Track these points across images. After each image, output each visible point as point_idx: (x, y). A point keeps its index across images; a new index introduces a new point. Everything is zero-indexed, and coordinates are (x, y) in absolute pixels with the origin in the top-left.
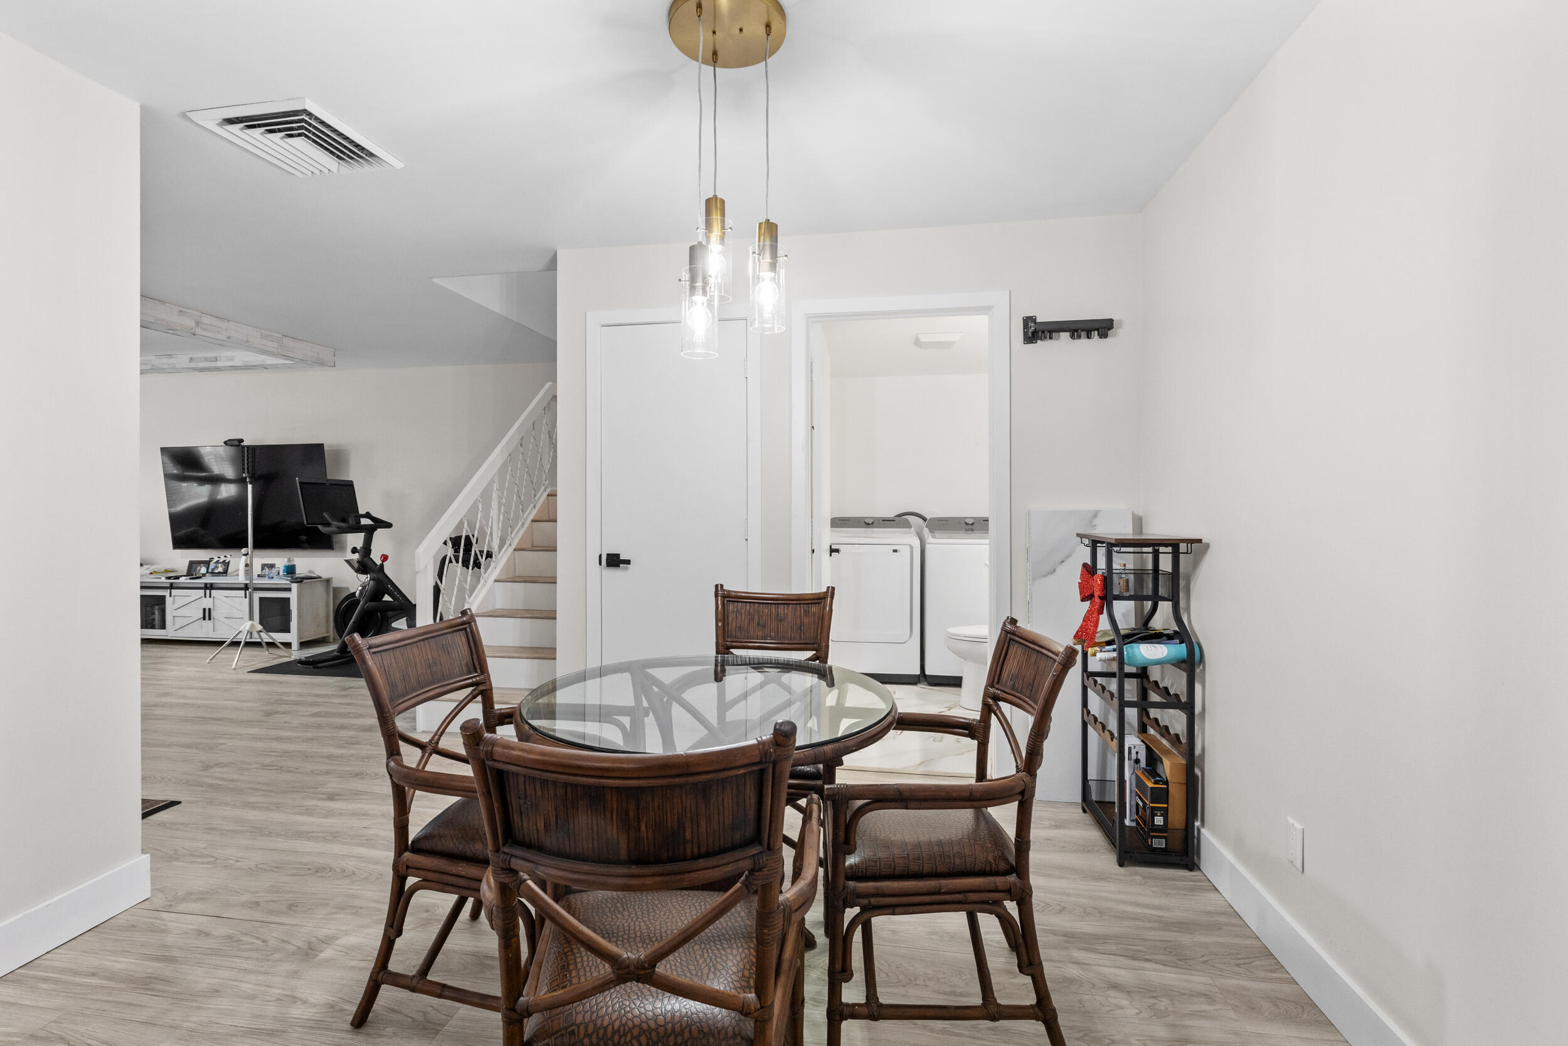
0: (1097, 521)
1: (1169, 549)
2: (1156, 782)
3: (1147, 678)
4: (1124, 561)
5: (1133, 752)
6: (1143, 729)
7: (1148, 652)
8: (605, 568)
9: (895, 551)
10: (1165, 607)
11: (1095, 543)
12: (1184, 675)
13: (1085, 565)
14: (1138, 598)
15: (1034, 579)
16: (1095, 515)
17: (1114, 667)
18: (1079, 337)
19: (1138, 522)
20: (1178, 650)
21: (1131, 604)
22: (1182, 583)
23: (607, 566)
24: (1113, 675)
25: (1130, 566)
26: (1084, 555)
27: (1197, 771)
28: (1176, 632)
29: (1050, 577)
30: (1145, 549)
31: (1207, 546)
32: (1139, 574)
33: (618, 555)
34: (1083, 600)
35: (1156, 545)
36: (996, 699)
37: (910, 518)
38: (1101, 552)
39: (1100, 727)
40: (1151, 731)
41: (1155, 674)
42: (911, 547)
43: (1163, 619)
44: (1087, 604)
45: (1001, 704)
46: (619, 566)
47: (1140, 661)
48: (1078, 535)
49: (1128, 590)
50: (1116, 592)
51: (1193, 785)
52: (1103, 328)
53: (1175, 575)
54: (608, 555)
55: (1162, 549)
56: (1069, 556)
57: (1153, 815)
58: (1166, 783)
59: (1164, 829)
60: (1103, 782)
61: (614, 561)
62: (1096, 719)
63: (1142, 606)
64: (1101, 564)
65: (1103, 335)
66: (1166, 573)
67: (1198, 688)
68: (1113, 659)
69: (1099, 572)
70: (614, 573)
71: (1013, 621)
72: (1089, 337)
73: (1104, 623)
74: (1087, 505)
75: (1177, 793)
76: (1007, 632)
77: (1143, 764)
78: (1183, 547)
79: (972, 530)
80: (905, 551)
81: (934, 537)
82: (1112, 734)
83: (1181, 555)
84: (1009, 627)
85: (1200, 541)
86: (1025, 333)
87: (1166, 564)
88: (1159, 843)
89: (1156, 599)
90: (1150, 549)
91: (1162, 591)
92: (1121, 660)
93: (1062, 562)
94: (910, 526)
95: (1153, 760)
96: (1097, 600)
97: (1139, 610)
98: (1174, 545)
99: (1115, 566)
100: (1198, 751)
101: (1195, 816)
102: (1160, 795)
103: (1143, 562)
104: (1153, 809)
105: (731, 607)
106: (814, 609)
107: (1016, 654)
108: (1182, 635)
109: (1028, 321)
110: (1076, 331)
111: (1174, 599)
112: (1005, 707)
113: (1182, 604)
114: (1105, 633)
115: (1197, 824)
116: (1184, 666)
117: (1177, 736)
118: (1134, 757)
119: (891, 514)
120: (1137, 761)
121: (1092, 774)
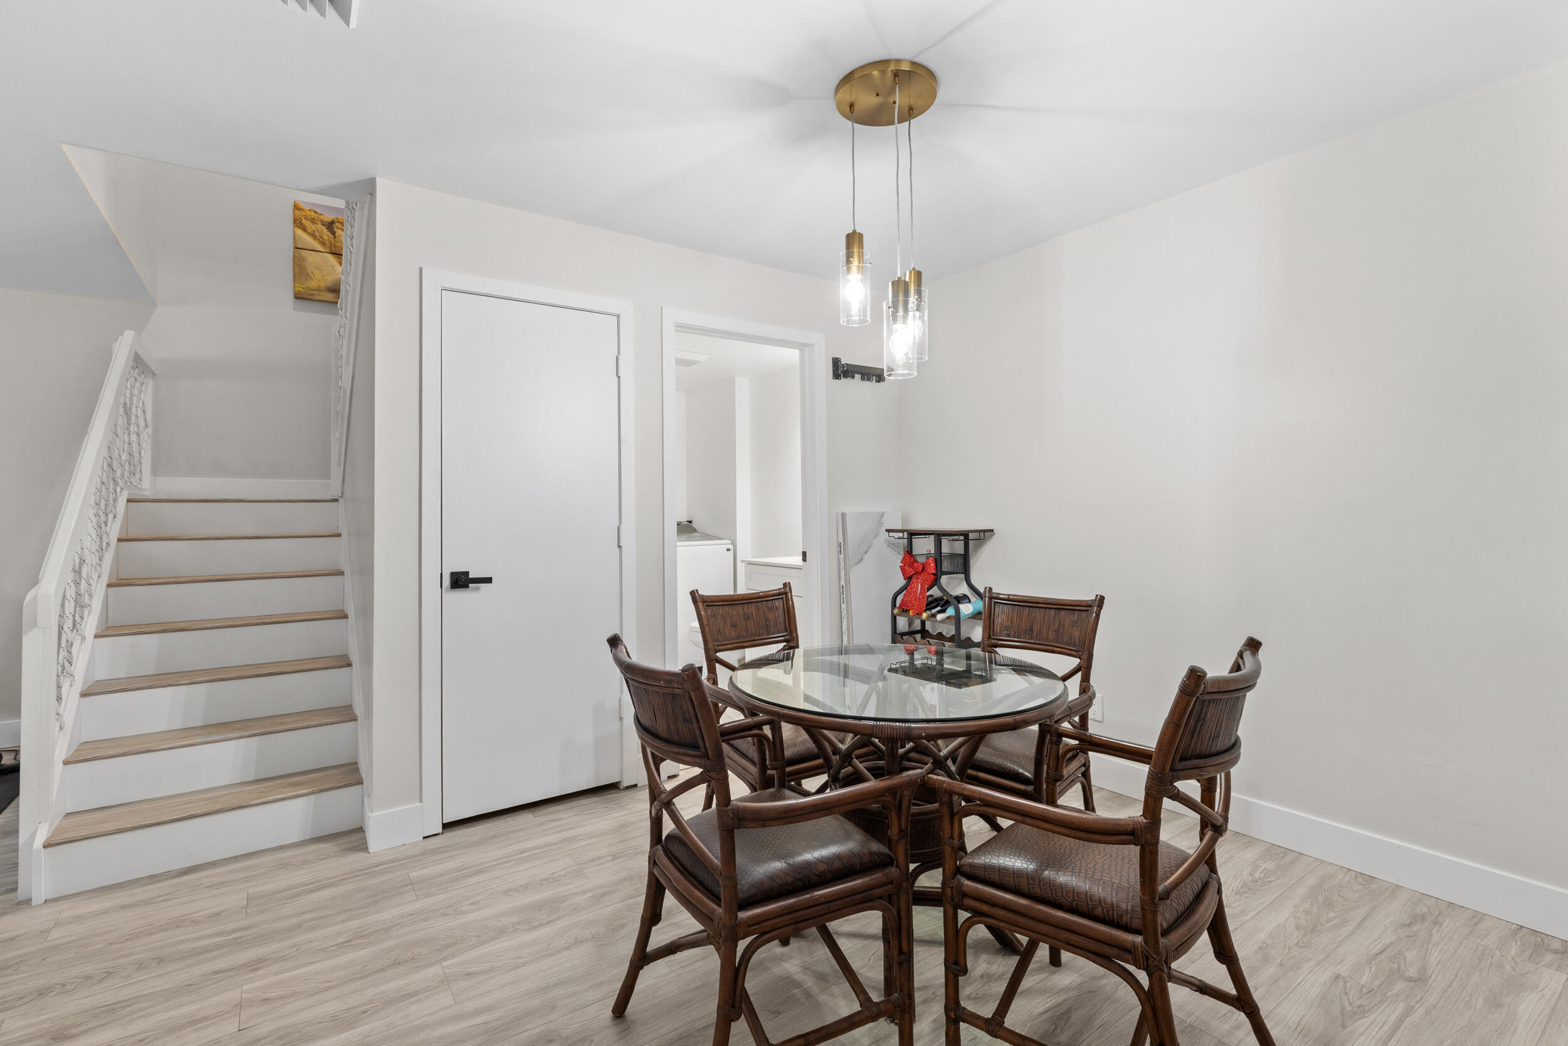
0: (883, 520)
1: (962, 537)
7: (965, 609)
8: (447, 590)
15: (850, 567)
16: (883, 515)
18: (869, 379)
23: (452, 588)
29: (861, 564)
33: (467, 573)
46: (468, 587)
48: (887, 530)
52: (878, 375)
54: (452, 574)
56: (870, 547)
61: (460, 581)
65: (878, 379)
70: (461, 595)
72: (872, 380)
78: (971, 536)
83: (970, 541)
85: (992, 531)
86: (834, 371)
93: (866, 552)
98: (965, 534)
109: (836, 362)
110: (868, 374)
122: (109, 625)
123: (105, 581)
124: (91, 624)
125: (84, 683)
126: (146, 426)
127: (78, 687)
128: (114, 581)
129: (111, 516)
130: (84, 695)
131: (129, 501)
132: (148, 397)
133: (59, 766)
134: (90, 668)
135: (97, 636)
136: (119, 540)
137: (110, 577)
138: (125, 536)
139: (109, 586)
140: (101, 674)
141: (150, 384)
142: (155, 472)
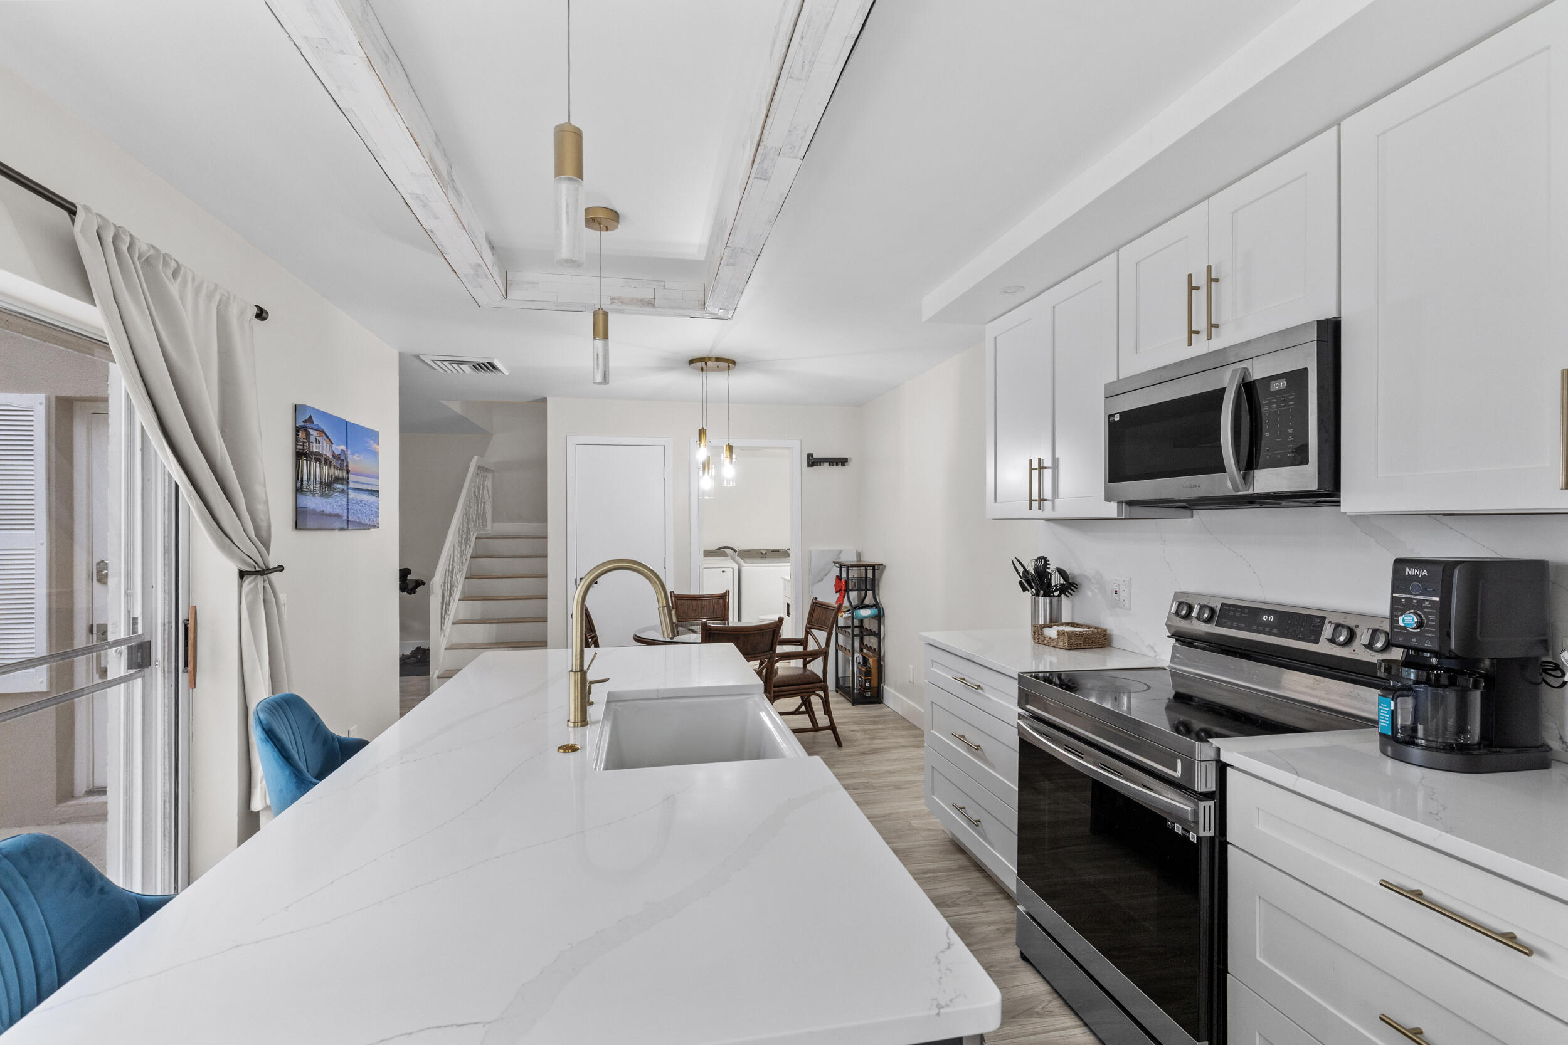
0: (841, 555)
1: (871, 568)
2: (867, 668)
3: (863, 627)
4: (854, 574)
5: (858, 659)
6: (861, 650)
7: (865, 613)
9: (723, 572)
10: (870, 593)
11: (841, 566)
12: (877, 622)
13: (837, 576)
14: (859, 590)
15: (813, 584)
16: (840, 552)
17: (850, 623)
18: (833, 465)
19: (859, 555)
20: (874, 611)
21: (856, 592)
22: (876, 583)
24: (849, 627)
25: (856, 576)
26: (836, 571)
27: (882, 663)
28: (874, 604)
29: (821, 583)
30: (862, 568)
31: (885, 566)
32: (859, 579)
34: (836, 592)
35: (866, 566)
36: (810, 628)
37: (726, 550)
38: (844, 570)
39: (844, 650)
40: (865, 651)
41: (866, 624)
42: (733, 569)
43: (868, 600)
44: (838, 594)
45: (812, 630)
47: (860, 617)
48: (833, 562)
49: (855, 587)
50: (850, 588)
51: (880, 669)
52: (843, 462)
53: (873, 579)
55: (869, 568)
56: (829, 572)
57: (866, 682)
58: (870, 668)
59: (870, 688)
60: (844, 678)
62: (842, 647)
63: (861, 594)
64: (844, 576)
65: (843, 465)
66: (870, 579)
67: (882, 627)
68: (850, 617)
69: (843, 580)
71: (816, 599)
72: (837, 465)
73: (846, 603)
74: (838, 547)
75: (874, 672)
76: (814, 603)
77: (862, 663)
79: (765, 557)
80: (729, 572)
81: (746, 563)
82: (849, 650)
83: (876, 571)
84: (814, 601)
85: (882, 564)
86: (808, 462)
87: (870, 575)
88: (868, 694)
89: (866, 590)
90: (864, 568)
91: (869, 587)
92: (853, 618)
93: (826, 575)
94: (727, 556)
95: (865, 661)
96: (843, 592)
97: (859, 595)
98: (873, 566)
99: (850, 577)
100: (882, 655)
101: (881, 683)
102: (868, 673)
103: (861, 574)
104: (865, 680)
105: (679, 602)
106: (721, 601)
107: (818, 610)
108: (876, 605)
109: (810, 456)
110: (832, 462)
111: (873, 590)
112: (814, 631)
113: (876, 592)
114: (846, 607)
115: (882, 685)
116: (877, 618)
117: (875, 649)
118: (858, 661)
119: (714, 548)
120: (859, 663)
121: (840, 675)
122: (466, 595)
123: (464, 576)
124: (457, 594)
125: (454, 619)
126: (489, 497)
127: (451, 621)
128: (469, 575)
129: (468, 546)
130: (453, 624)
131: (476, 538)
132: (489, 483)
133: (442, 650)
134: (457, 612)
135: (459, 600)
136: (471, 557)
137: (466, 574)
138: (475, 555)
139: (466, 578)
140: (461, 617)
141: (490, 475)
142: (493, 521)
